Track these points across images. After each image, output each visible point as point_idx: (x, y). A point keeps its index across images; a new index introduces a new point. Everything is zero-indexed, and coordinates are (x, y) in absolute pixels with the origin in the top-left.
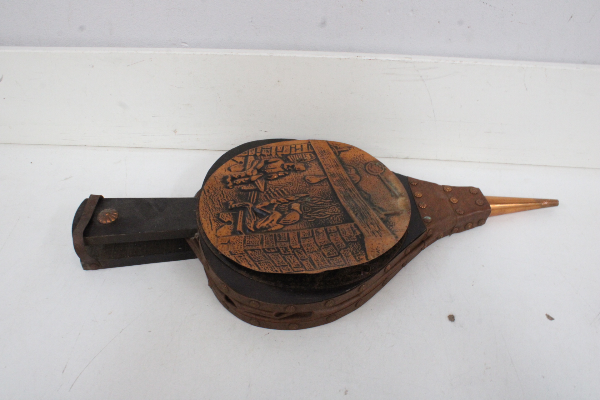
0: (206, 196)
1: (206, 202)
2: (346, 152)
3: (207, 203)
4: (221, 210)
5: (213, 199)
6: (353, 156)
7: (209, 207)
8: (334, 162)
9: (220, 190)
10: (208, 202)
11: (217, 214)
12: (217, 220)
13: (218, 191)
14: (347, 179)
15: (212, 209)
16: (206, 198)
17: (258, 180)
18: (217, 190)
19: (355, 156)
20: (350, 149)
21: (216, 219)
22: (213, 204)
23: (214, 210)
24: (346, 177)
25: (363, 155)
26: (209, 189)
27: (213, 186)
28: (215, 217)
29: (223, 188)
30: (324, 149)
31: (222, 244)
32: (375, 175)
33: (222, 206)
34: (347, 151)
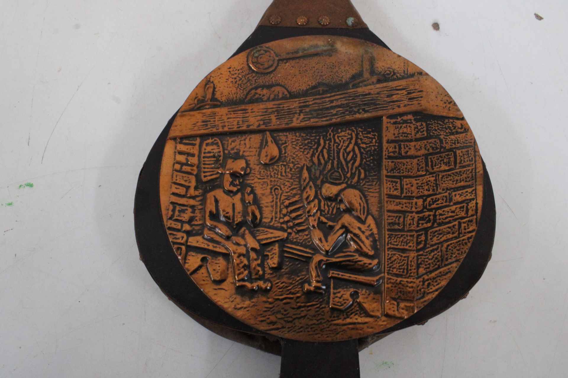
0: (283, 327)
1: (299, 329)
2: (217, 90)
3: (301, 327)
4: (323, 306)
5: (294, 317)
6: (229, 82)
7: (312, 325)
8: (234, 114)
9: (271, 303)
10: (301, 325)
11: (332, 313)
12: (345, 314)
13: (274, 306)
14: (279, 105)
15: (318, 321)
16: (289, 328)
17: (258, 238)
18: (271, 308)
19: (230, 80)
20: (213, 82)
21: (343, 315)
22: (306, 317)
23: (320, 317)
24: (274, 105)
25: (230, 68)
26: (268, 321)
27: (261, 314)
28: (338, 317)
29: (269, 298)
30: (200, 121)
31: (398, 310)
32: (278, 65)
33: (314, 303)
34: (214, 88)
